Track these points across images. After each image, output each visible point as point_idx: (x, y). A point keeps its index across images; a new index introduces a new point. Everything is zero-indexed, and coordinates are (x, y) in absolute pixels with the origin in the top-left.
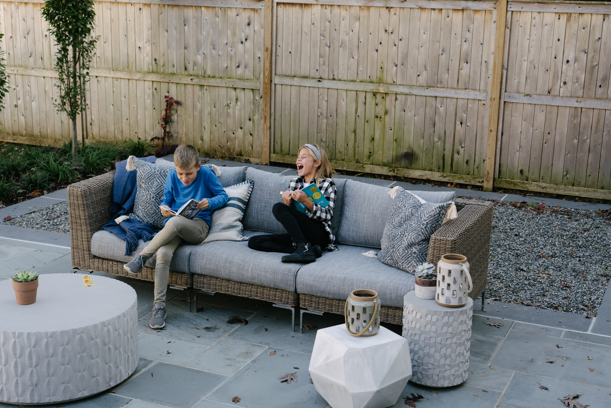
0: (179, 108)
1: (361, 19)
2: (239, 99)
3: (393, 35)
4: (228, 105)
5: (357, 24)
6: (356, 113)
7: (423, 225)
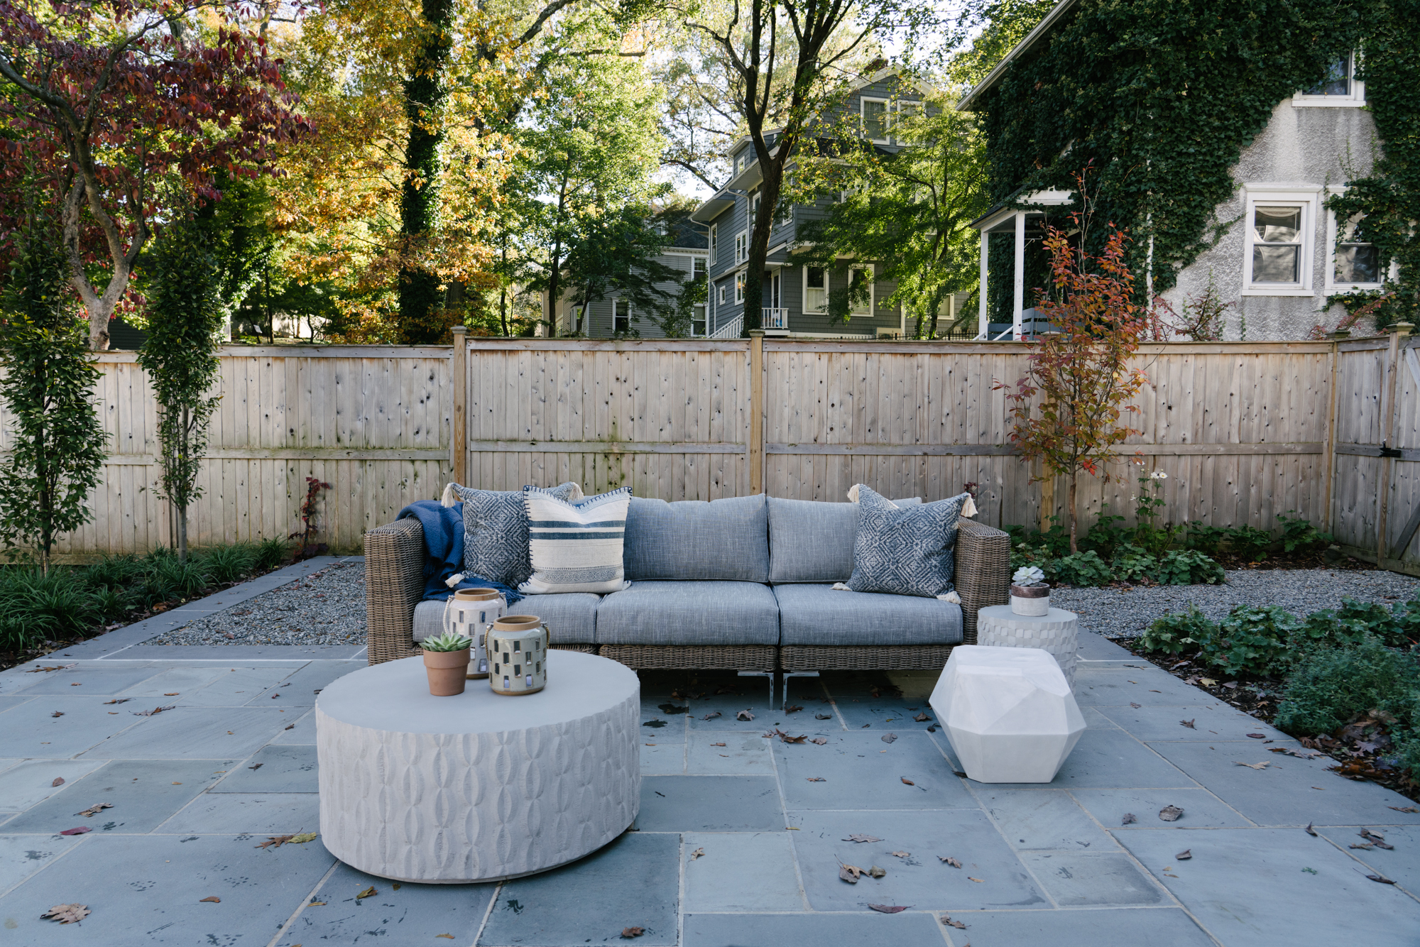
0: (329, 493)
1: (585, 367)
2: (419, 474)
3: (627, 384)
4: (403, 484)
5: (580, 372)
7: (940, 526)
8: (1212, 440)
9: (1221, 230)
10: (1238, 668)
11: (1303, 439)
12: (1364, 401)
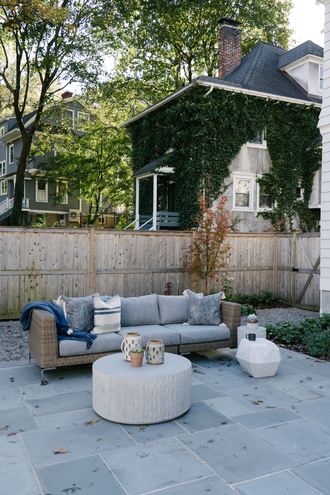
1: (20, 238)
3: (39, 246)
5: (19, 241)
6: (19, 287)
7: (217, 303)
8: (243, 266)
9: (226, 187)
10: (290, 340)
11: (268, 265)
12: (286, 253)
